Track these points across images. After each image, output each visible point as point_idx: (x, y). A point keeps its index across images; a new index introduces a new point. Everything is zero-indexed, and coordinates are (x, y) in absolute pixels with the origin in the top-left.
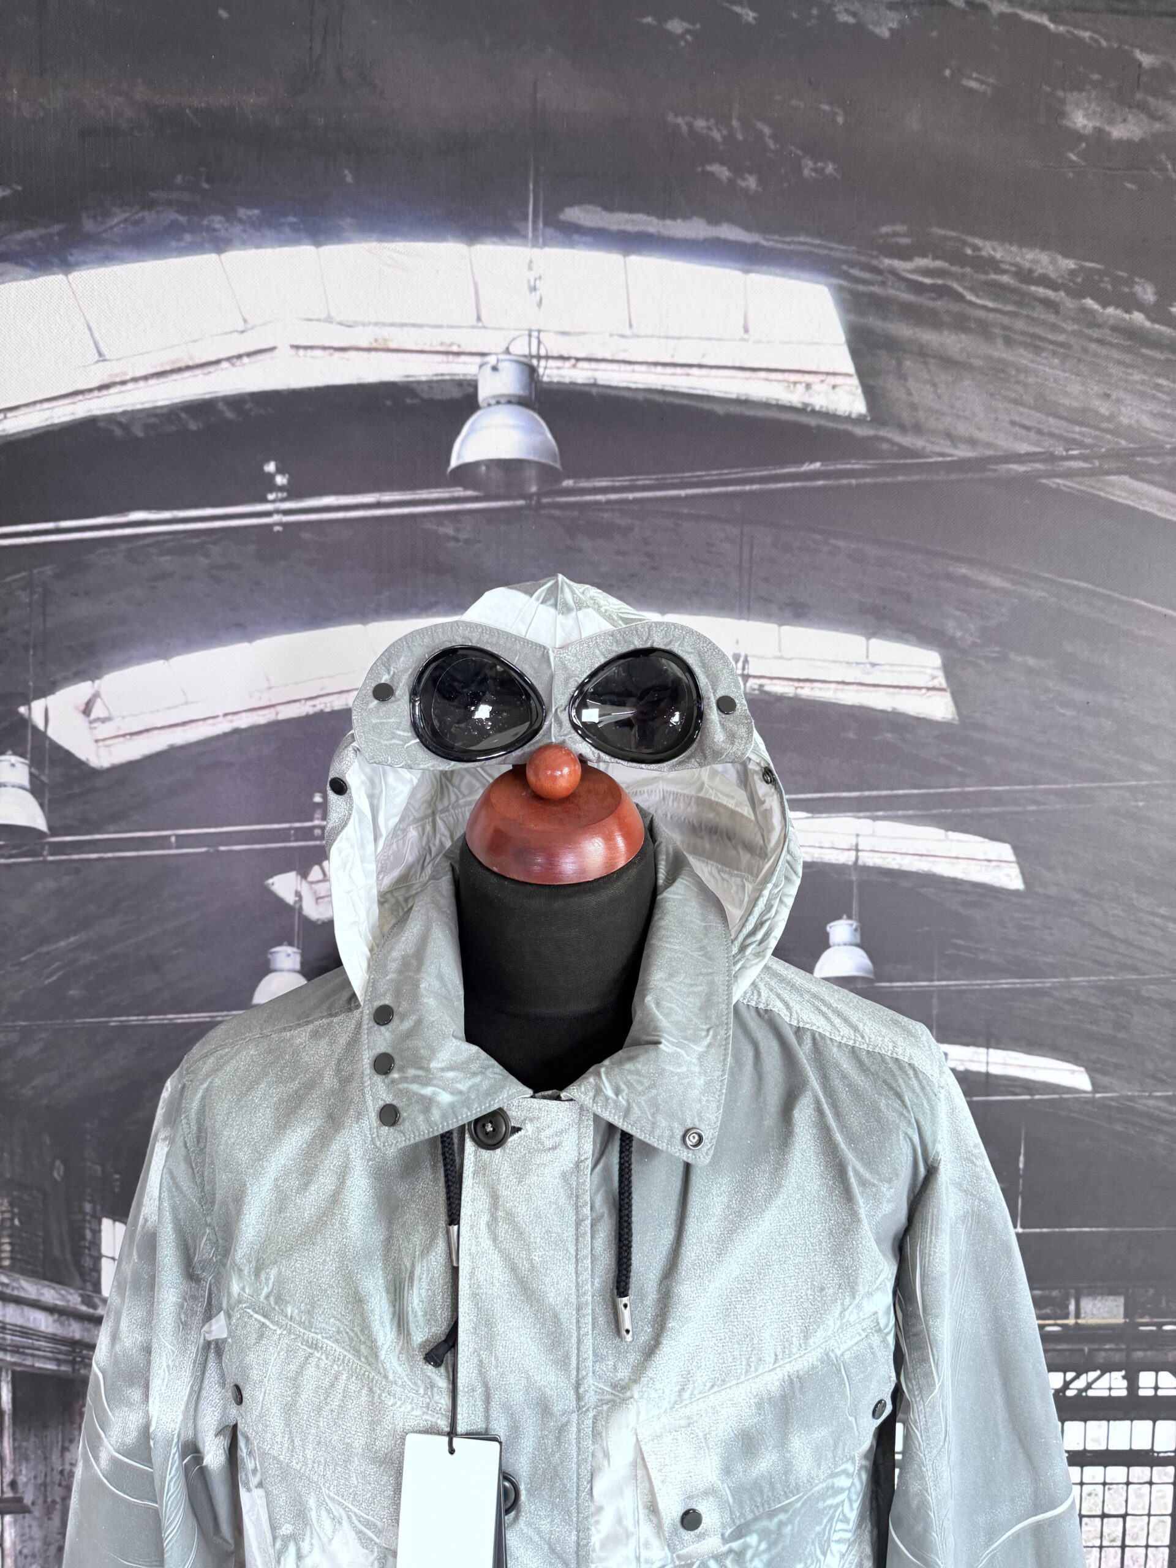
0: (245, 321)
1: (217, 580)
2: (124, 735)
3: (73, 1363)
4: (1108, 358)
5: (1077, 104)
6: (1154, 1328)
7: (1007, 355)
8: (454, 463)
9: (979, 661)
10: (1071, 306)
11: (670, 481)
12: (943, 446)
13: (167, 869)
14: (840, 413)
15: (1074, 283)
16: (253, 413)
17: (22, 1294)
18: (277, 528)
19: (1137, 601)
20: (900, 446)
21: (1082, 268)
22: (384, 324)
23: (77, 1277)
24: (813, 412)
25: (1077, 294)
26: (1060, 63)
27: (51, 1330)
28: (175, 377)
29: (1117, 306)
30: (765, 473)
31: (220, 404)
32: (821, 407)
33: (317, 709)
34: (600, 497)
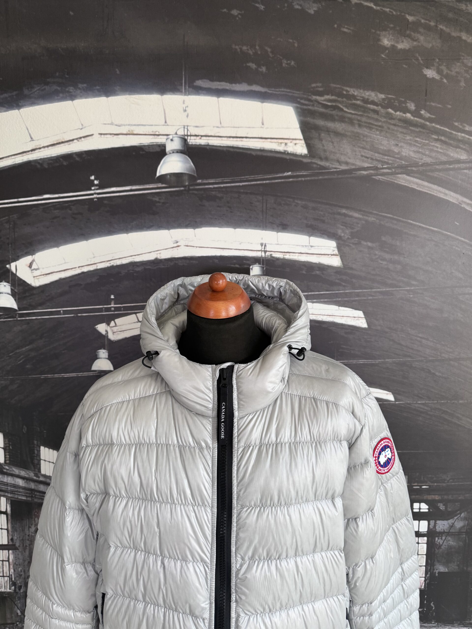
0: (82, 125)
1: (75, 219)
2: (43, 275)
3: (32, 497)
4: (397, 131)
5: (385, 36)
6: (419, 487)
7: (360, 131)
8: (158, 174)
9: (350, 244)
10: (383, 112)
11: (236, 180)
12: (336, 165)
13: (60, 323)
14: (297, 154)
15: (384, 103)
16: (86, 158)
17: (13, 473)
18: (95, 200)
19: (409, 221)
20: (320, 165)
21: (387, 98)
22: (132, 125)
23: (32, 467)
24: (288, 154)
25: (385, 107)
26: (378, 21)
27: (23, 485)
28: (58, 146)
29: (400, 112)
30: (270, 176)
31: (74, 155)
32: (291, 152)
33: (111, 265)
34: (211, 186)
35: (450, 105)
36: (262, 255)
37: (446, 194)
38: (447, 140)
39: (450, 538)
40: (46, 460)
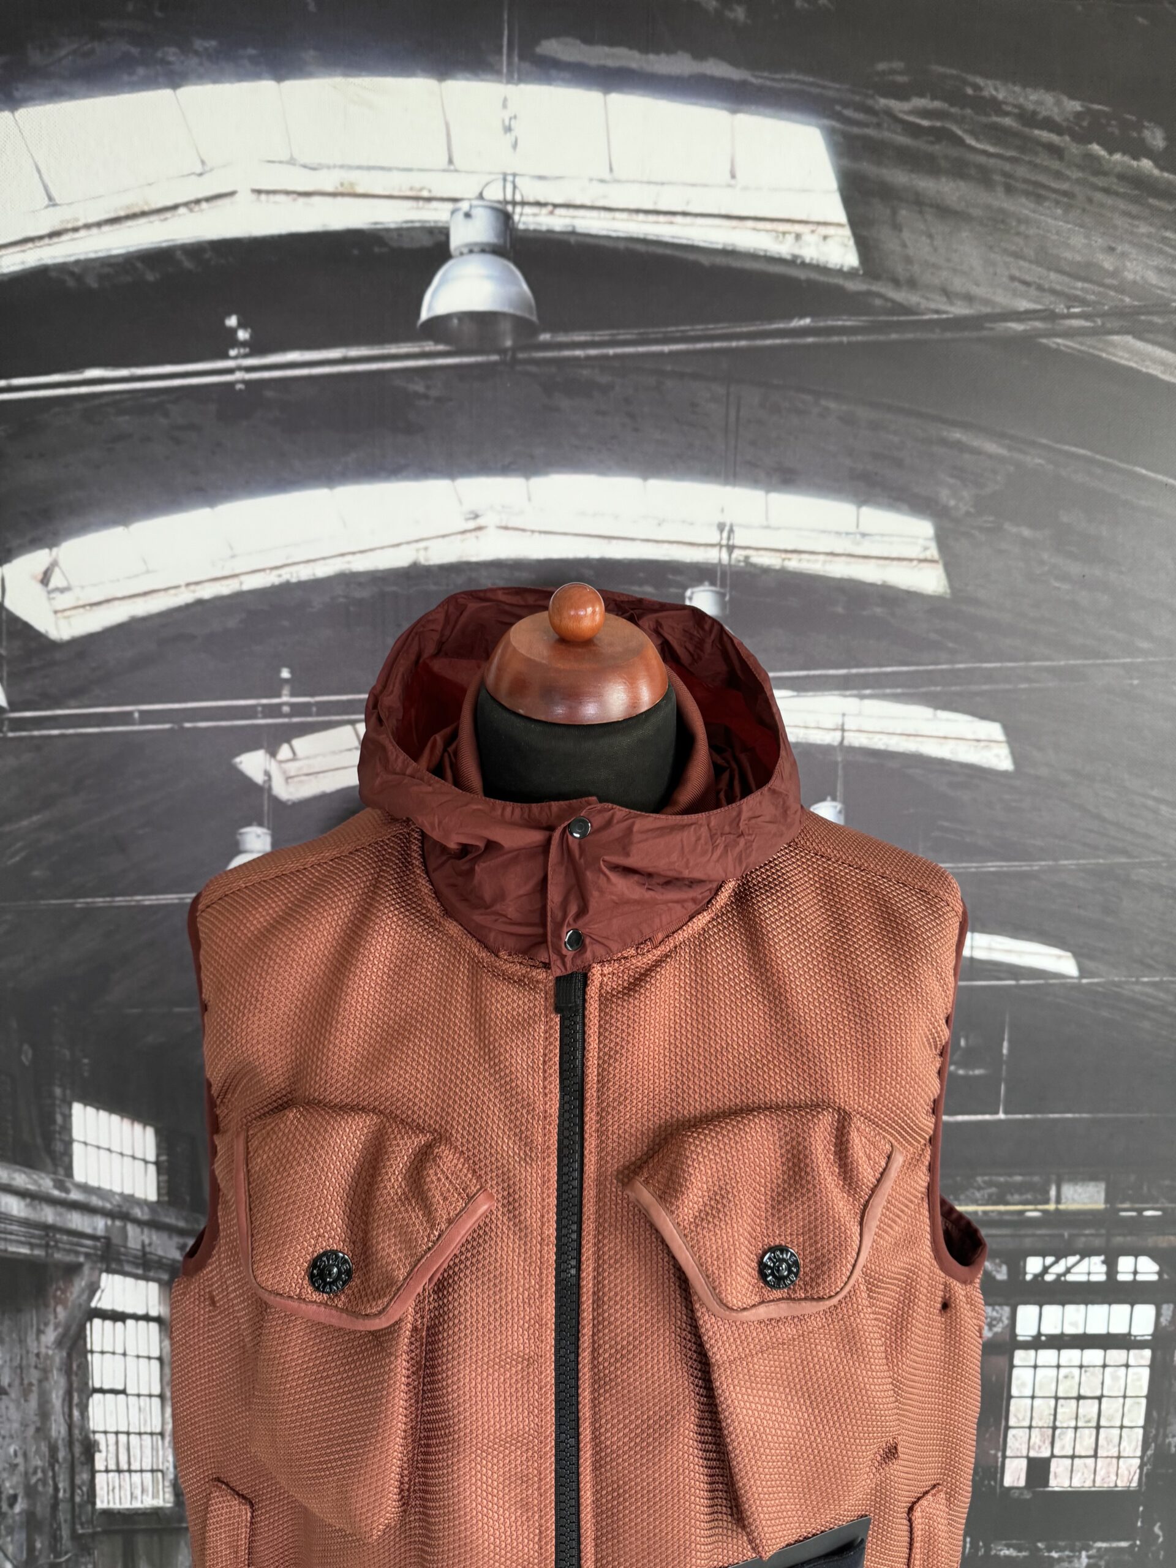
0: (203, 162)
1: (177, 441)
2: (83, 606)
3: (47, 1246)
4: (1114, 209)
6: (1134, 1214)
7: (1008, 204)
8: (424, 315)
9: (973, 531)
10: (1074, 151)
11: (652, 336)
12: (939, 303)
13: (130, 746)
14: (831, 265)
15: (1081, 127)
16: (212, 263)
18: (239, 386)
19: (1138, 469)
20: (893, 301)
21: (1089, 111)
22: (350, 168)
23: (48, 1161)
24: (804, 265)
25: (1083, 138)
27: (23, 1214)
28: (130, 223)
29: (1124, 153)
30: (752, 328)
31: (179, 253)
32: (812, 259)
33: (283, 579)
34: (578, 353)
36: (720, 560)
40: (88, 1141)
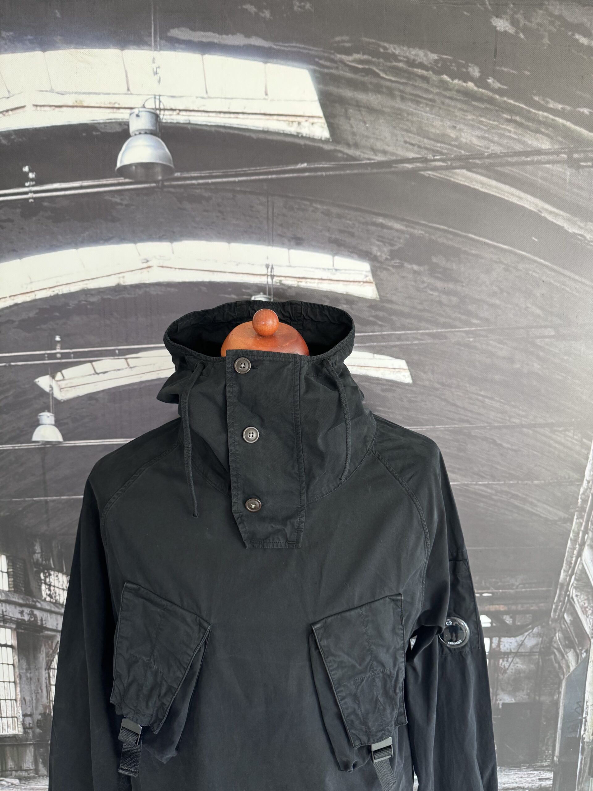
0: (9, 92)
1: (2, 228)
4: (455, 107)
7: (402, 106)
8: (119, 165)
9: (389, 268)
10: (434, 78)
11: (229, 174)
12: (370, 155)
14: (316, 137)
15: (437, 67)
16: (15, 141)
18: (31, 200)
19: (470, 235)
20: (347, 154)
21: (441, 59)
22: (80, 93)
24: (302, 137)
25: (438, 73)
29: (459, 80)
30: (278, 169)
32: (307, 134)
33: (55, 293)
34: (194, 182)
35: (528, 70)
36: (267, 282)
37: (520, 198)
38: (523, 121)
39: (518, 660)
